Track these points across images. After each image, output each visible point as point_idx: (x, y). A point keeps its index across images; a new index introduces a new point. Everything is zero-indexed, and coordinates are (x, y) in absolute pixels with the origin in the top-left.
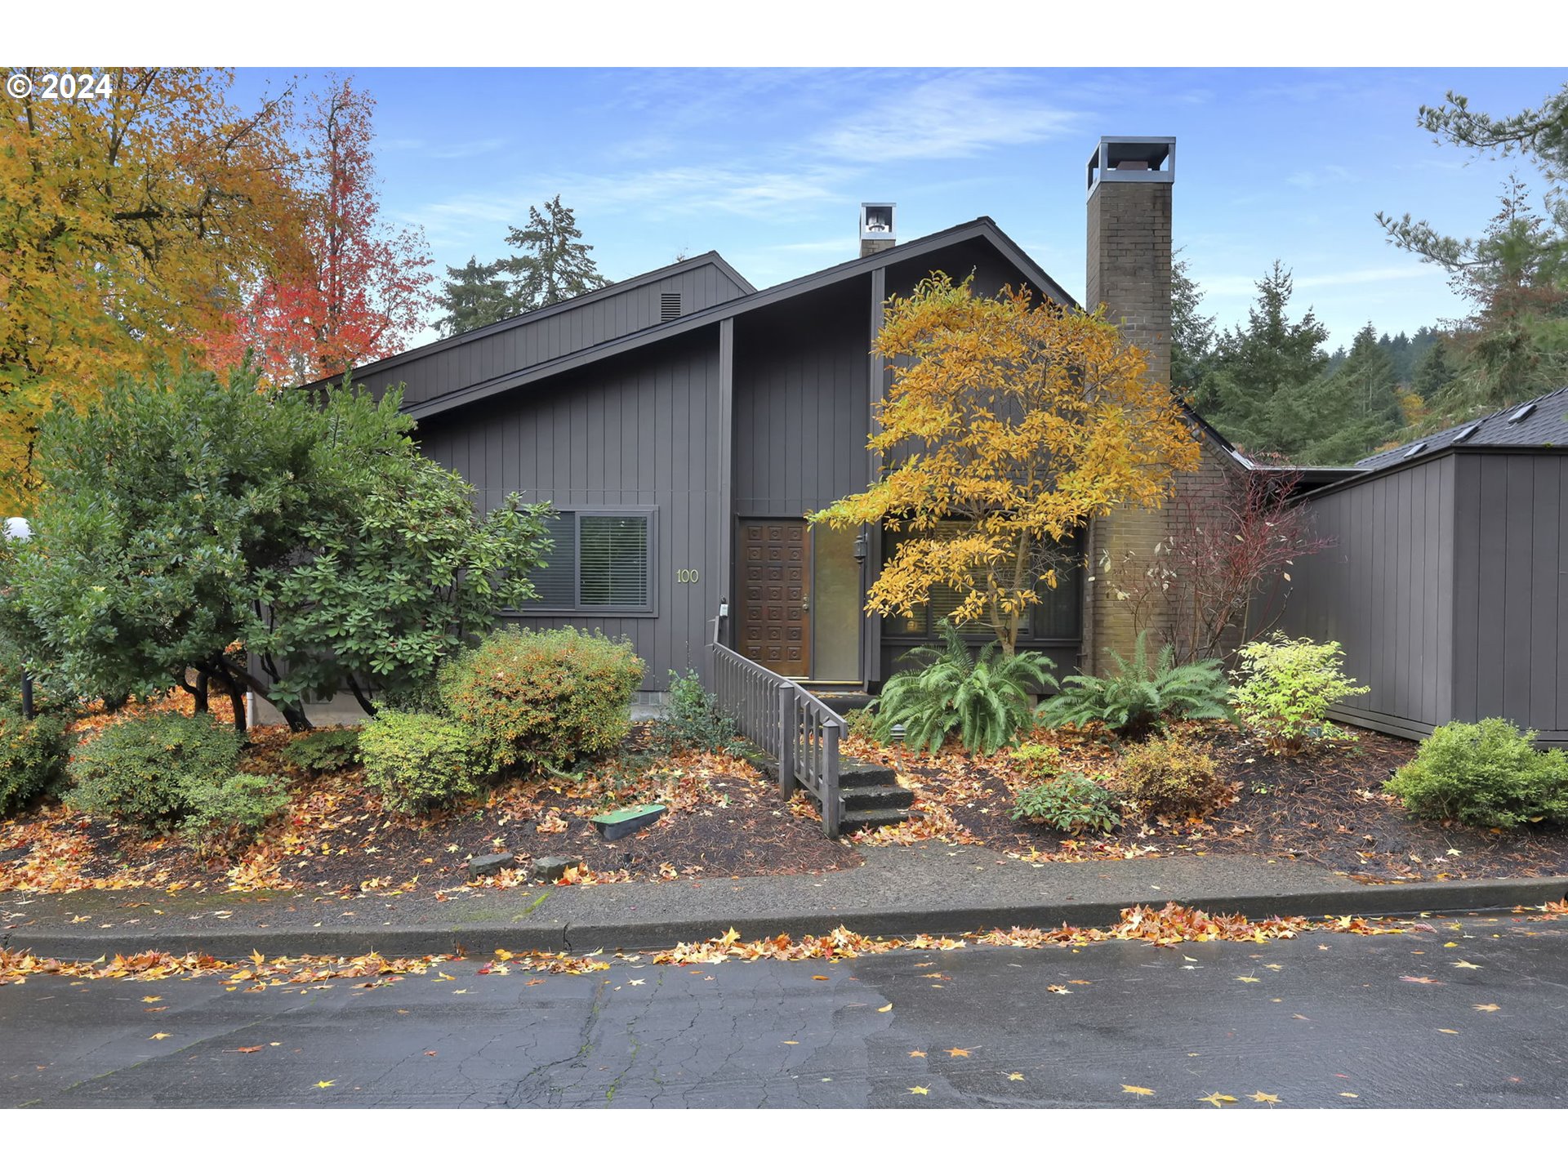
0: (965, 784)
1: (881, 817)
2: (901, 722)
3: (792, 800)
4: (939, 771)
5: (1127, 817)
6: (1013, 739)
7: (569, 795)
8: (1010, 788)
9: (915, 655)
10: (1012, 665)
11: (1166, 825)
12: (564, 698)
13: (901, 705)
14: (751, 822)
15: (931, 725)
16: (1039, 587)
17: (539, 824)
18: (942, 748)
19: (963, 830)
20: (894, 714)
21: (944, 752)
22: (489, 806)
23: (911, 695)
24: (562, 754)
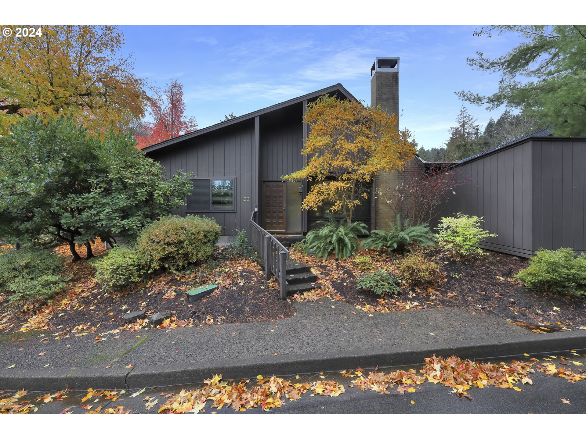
0: (336, 272)
1: (304, 288)
2: (312, 248)
3: (270, 281)
4: (326, 266)
5: (402, 287)
6: (353, 253)
7: (182, 280)
8: (354, 274)
9: (318, 223)
10: (352, 226)
11: (419, 291)
12: (181, 242)
13: (313, 241)
14: (252, 292)
15: (324, 249)
16: (360, 199)
17: (164, 295)
18: (328, 257)
19: (337, 293)
20: (310, 244)
21: (328, 258)
22: (148, 286)
23: (316, 238)
24: (181, 264)
